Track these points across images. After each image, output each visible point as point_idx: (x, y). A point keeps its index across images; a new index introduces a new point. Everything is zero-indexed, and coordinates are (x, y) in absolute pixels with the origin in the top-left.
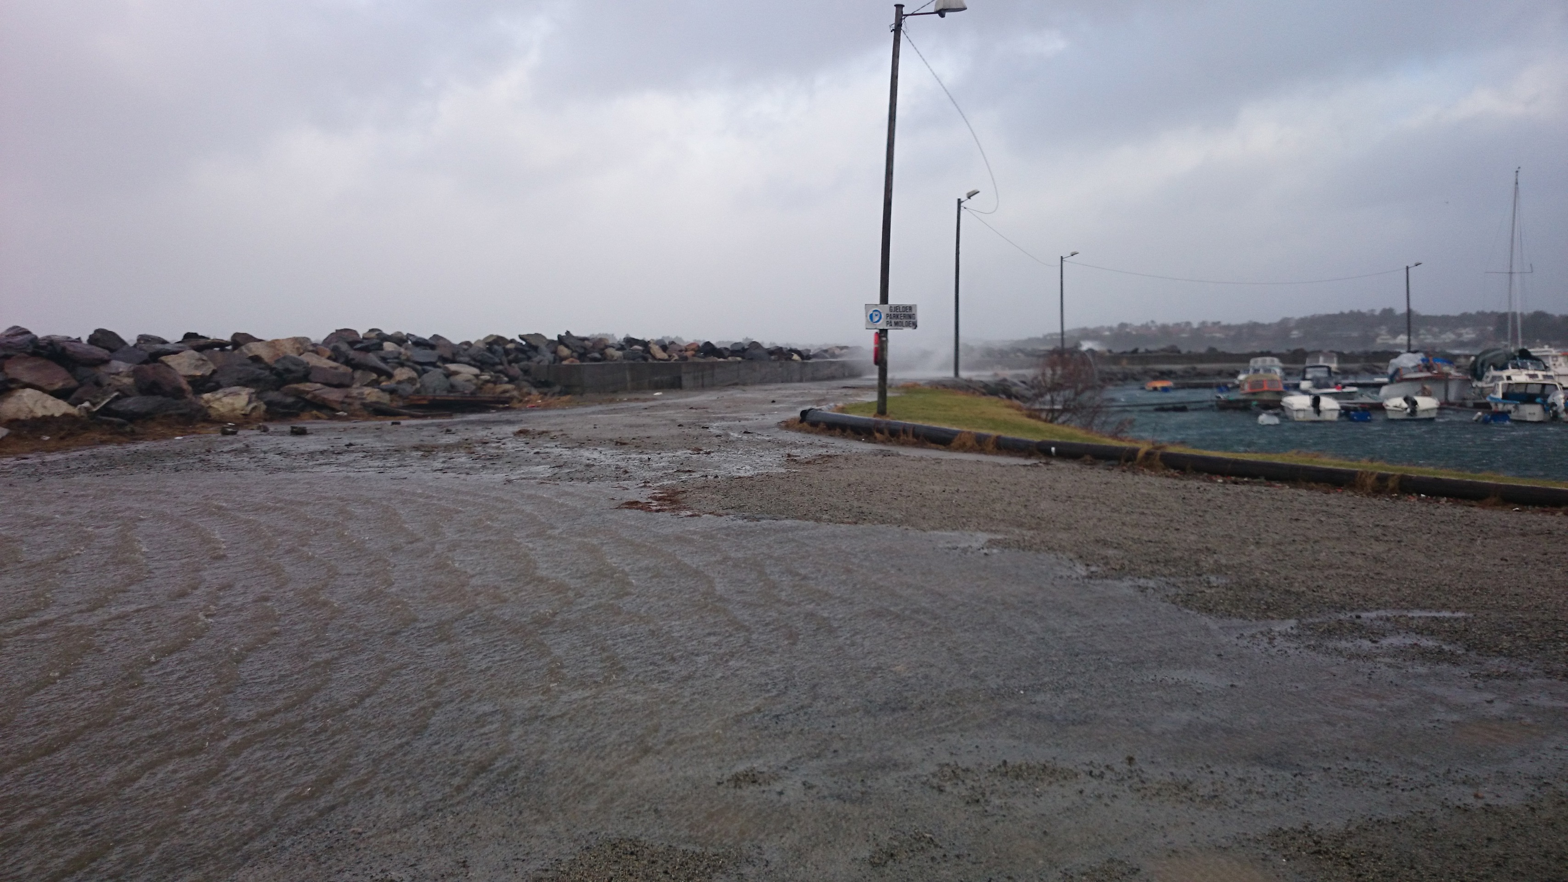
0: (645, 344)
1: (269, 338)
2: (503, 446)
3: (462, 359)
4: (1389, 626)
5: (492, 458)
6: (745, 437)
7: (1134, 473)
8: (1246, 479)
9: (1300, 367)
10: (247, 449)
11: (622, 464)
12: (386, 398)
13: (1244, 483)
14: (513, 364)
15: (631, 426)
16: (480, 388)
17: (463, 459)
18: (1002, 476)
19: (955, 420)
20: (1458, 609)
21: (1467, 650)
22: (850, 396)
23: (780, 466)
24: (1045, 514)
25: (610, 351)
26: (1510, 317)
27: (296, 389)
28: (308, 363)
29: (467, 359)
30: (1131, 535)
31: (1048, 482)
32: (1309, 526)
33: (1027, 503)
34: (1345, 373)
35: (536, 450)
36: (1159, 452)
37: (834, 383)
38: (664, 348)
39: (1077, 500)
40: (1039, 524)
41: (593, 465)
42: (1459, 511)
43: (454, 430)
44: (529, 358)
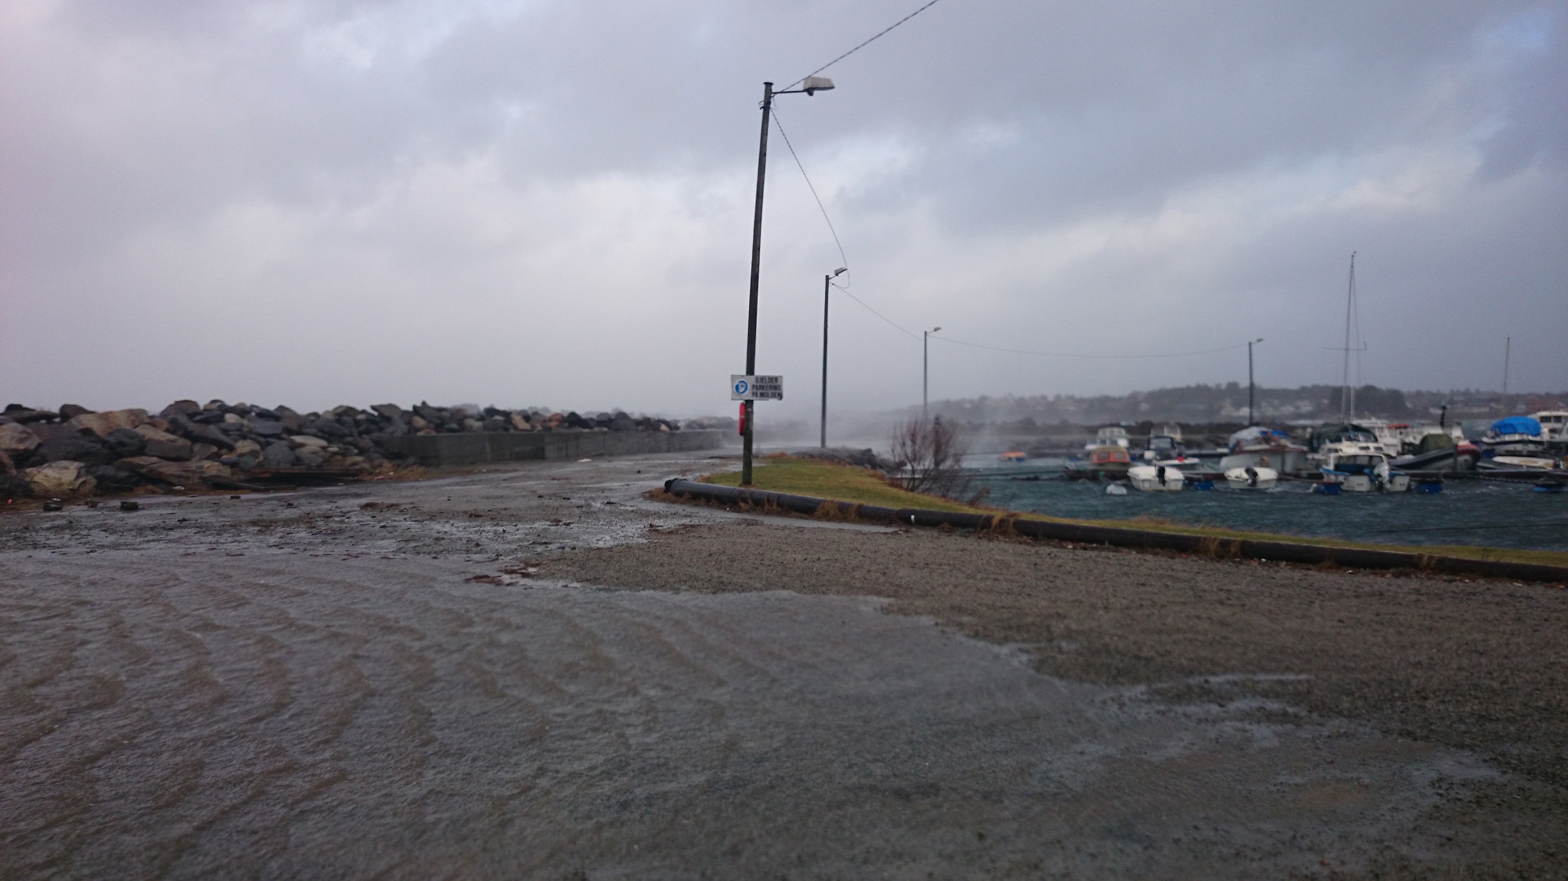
0: (507, 415)
1: (101, 409)
2: (346, 520)
3: (308, 430)
4: (1236, 690)
5: (334, 533)
6: (608, 508)
7: (990, 540)
8: (1094, 545)
9: (1145, 438)
10: (70, 526)
11: (475, 537)
12: (226, 472)
13: (1093, 549)
14: (364, 436)
15: (488, 498)
16: (327, 461)
17: (302, 534)
18: (863, 544)
19: (819, 489)
20: (1302, 671)
21: (1310, 712)
22: (717, 466)
23: (642, 536)
24: (904, 581)
25: (470, 422)
26: (1344, 391)
27: (130, 463)
28: (143, 436)
29: (314, 431)
30: (985, 601)
31: (907, 550)
32: (1156, 591)
33: (886, 571)
34: (1189, 444)
35: (382, 524)
36: (1012, 520)
37: (702, 453)
38: (527, 417)
39: (934, 566)
40: (896, 591)
41: (443, 539)
42: (1297, 574)
43: (296, 503)
44: (381, 429)
